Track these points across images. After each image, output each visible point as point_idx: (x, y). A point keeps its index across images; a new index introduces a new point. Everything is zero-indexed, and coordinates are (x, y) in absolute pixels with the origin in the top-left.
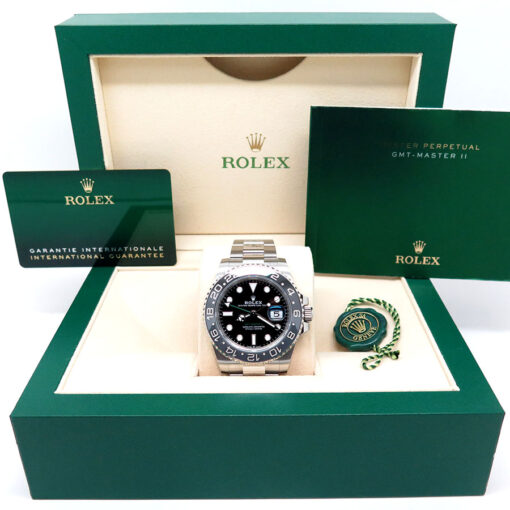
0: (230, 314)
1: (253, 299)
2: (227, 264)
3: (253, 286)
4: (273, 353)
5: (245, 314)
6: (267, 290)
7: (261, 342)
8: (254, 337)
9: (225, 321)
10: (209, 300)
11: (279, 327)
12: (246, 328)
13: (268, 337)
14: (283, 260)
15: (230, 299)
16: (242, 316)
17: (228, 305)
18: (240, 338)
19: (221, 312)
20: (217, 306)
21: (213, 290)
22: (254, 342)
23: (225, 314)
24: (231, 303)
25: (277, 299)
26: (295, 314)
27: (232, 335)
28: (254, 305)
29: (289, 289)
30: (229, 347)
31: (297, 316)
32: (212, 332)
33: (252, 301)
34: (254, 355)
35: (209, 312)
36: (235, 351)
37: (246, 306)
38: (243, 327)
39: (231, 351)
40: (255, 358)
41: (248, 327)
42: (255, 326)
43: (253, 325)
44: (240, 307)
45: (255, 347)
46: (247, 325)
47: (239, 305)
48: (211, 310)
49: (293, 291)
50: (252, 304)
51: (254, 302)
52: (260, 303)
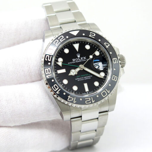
0: (64, 71)
1: (79, 56)
3: (76, 46)
4: (104, 94)
6: (88, 47)
9: (60, 77)
12: (78, 79)
17: (60, 64)
18: (75, 88)
19: (56, 71)
23: (60, 72)
24: (63, 62)
25: (97, 53)
26: (114, 61)
28: (81, 61)
29: (105, 44)
30: (70, 96)
31: (116, 63)
32: (54, 87)
33: (78, 58)
34: (90, 98)
35: (47, 72)
36: (75, 98)
37: (74, 62)
38: (76, 79)
39: (72, 99)
40: (91, 101)
41: (79, 78)
42: (85, 77)
43: (83, 77)
44: (70, 64)
45: (88, 93)
46: (78, 78)
47: (69, 63)
48: (49, 70)
49: (108, 45)
50: (78, 60)
51: (80, 58)
52: (85, 58)
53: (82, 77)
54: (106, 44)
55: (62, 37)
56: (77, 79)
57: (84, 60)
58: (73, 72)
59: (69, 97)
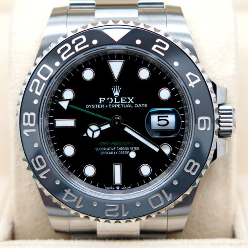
0: (70, 123)
1: (116, 93)
2: (63, 18)
3: (116, 67)
4: (156, 201)
5: (100, 123)
6: (144, 74)
7: (132, 179)
8: (117, 169)
9: (59, 138)
10: (27, 96)
11: (167, 150)
12: (103, 150)
13: (146, 170)
14: (177, 12)
15: (69, 94)
16: (94, 127)
17: (64, 105)
18: (90, 171)
19: (52, 120)
20: (43, 108)
21: (33, 75)
22: (118, 180)
23: (60, 123)
24: (71, 102)
25: (165, 94)
26: (201, 125)
27: (75, 166)
28: (118, 106)
29: (188, 75)
30: (69, 190)
31: (204, 129)
32: (35, 162)
33: (113, 97)
34: (117, 206)
35: (26, 122)
36: (81, 198)
37: (103, 106)
38: (97, 149)
39: (73, 198)
40: (120, 211)
41: (105, 149)
42: (121, 149)
43: (116, 146)
44: (91, 109)
45: (120, 189)
46: (103, 146)
47: (88, 106)
48: (32, 117)
49: (196, 79)
50: (113, 103)
51: (118, 99)
52: (131, 100)
53: (113, 146)
54: (190, 76)
55: (81, 40)
56: (100, 149)
57: (128, 106)
58: (93, 132)
59: (68, 192)
